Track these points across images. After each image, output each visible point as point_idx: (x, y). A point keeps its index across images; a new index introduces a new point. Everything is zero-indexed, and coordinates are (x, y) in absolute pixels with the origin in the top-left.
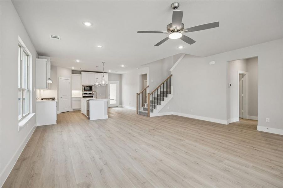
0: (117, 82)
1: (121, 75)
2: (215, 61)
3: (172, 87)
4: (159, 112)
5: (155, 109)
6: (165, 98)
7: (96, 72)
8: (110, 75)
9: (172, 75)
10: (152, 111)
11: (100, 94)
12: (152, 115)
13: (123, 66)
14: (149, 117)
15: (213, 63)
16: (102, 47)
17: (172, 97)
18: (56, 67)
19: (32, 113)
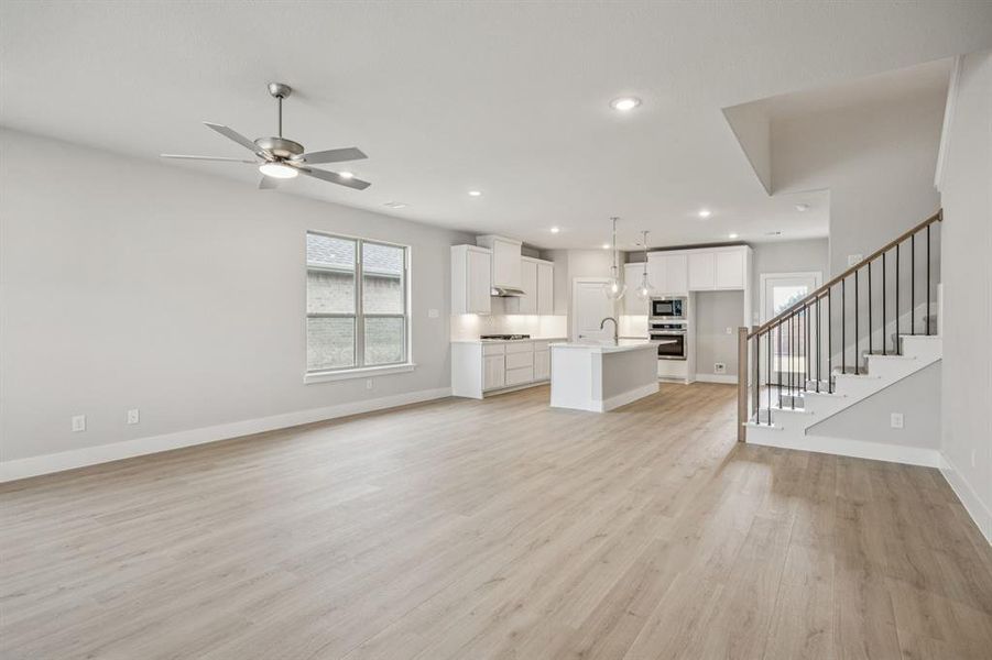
3: (940, 291)
4: (809, 433)
13: (704, 214)
14: (744, 441)
16: (481, 192)
18: (564, 251)
19: (410, 363)
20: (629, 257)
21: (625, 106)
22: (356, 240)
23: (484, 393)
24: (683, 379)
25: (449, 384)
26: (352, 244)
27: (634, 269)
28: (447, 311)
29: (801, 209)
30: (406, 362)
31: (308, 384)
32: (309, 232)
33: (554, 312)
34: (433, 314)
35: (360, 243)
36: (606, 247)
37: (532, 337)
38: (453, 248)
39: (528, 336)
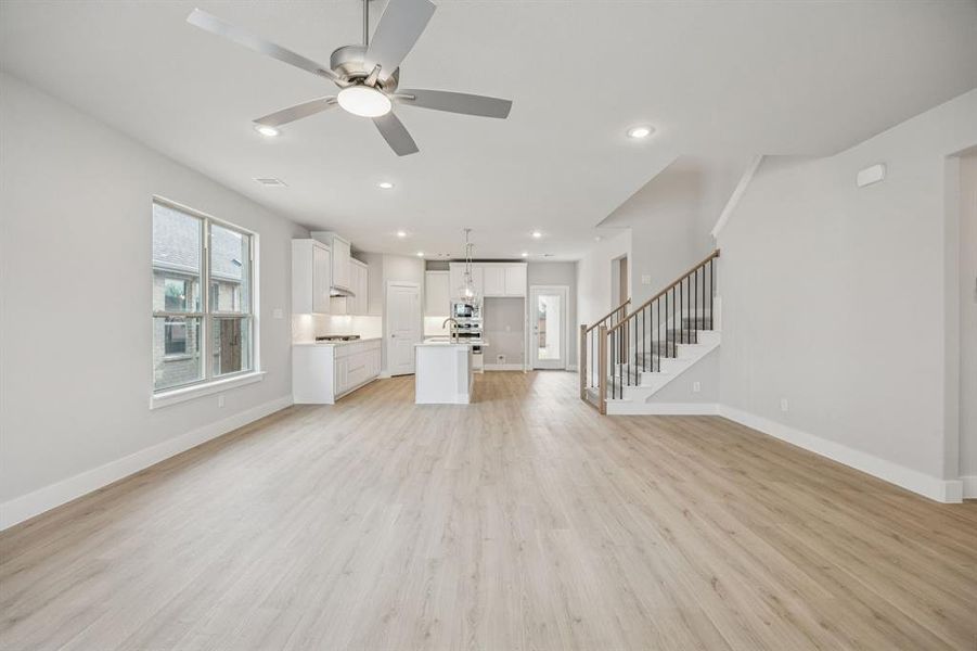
0: (563, 287)
1: (573, 266)
2: (884, 164)
3: (718, 301)
4: (648, 400)
5: (633, 386)
6: (682, 348)
7: (464, 261)
8: (532, 266)
9: (717, 255)
10: (617, 391)
11: (508, 328)
12: (614, 407)
13: (537, 235)
14: (605, 414)
15: (876, 173)
16: (394, 185)
17: (719, 343)
18: (379, 256)
19: (258, 372)
20: (430, 265)
21: (640, 134)
22: (203, 218)
23: (335, 397)
24: (478, 370)
25: (290, 391)
26: (197, 222)
27: (435, 277)
28: (289, 311)
29: (598, 239)
30: (253, 370)
31: (155, 410)
32: (155, 201)
33: (367, 313)
34: (279, 314)
35: (207, 222)
36: (420, 254)
37: (362, 338)
38: (294, 241)
39: (358, 337)
